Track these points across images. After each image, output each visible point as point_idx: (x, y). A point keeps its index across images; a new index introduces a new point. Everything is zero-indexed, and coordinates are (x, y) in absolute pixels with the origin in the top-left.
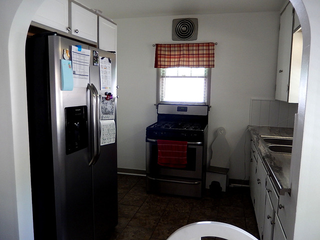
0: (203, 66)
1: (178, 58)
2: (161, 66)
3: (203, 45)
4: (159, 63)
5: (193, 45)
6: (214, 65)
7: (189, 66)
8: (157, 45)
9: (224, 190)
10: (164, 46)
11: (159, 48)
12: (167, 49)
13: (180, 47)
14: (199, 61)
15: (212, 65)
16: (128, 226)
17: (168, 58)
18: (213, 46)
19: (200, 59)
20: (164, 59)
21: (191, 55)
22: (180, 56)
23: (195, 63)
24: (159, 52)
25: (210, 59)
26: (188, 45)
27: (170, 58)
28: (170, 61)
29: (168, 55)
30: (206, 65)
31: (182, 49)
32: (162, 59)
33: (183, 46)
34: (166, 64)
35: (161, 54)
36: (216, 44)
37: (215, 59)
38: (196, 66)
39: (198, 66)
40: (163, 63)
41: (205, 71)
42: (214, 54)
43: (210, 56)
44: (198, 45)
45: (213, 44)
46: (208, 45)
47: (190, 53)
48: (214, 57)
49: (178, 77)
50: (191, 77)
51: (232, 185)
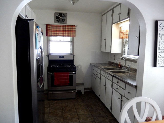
0: (70, 36)
1: (58, 32)
2: (49, 36)
3: (70, 26)
4: (48, 34)
5: (65, 26)
6: (75, 36)
7: (63, 36)
8: (47, 25)
9: (83, 93)
10: (51, 25)
11: (48, 26)
12: (52, 27)
13: (59, 26)
14: (68, 34)
15: (74, 36)
16: (49, 118)
17: (53, 31)
18: (75, 27)
19: (69, 33)
20: (51, 32)
21: (65, 30)
22: (59, 31)
23: (66, 35)
24: (48, 29)
25: (74, 33)
26: (63, 26)
27: (54, 32)
28: (54, 33)
29: (53, 30)
30: (72, 36)
31: (60, 27)
32: (50, 32)
33: (60, 26)
34: (52, 34)
35: (49, 30)
36: (76, 26)
37: (76, 33)
38: (67, 36)
39: (68, 36)
40: (50, 34)
41: (71, 38)
42: (75, 31)
43: (74, 31)
44: (68, 26)
45: (75, 26)
46: (73, 26)
47: (64, 30)
48: (75, 32)
49: (57, 41)
50: (64, 41)
51: (85, 91)
